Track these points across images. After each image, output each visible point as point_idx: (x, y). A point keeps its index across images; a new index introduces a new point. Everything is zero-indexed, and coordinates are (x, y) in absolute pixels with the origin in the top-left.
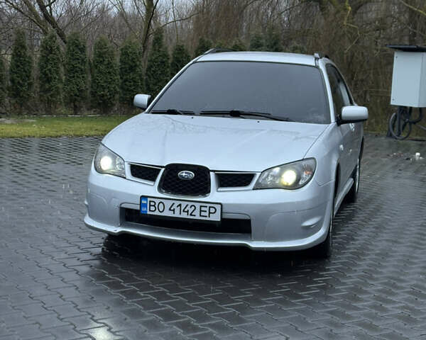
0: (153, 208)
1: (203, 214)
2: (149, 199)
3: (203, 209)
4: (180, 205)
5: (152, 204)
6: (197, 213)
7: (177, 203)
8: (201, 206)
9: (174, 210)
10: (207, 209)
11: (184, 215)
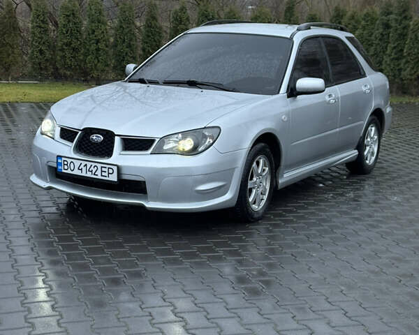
0: (66, 167)
1: (103, 174)
2: (63, 159)
3: (103, 169)
4: (86, 165)
5: (66, 163)
6: (99, 172)
7: (84, 163)
8: (102, 167)
9: (81, 170)
10: (106, 170)
11: (89, 175)
